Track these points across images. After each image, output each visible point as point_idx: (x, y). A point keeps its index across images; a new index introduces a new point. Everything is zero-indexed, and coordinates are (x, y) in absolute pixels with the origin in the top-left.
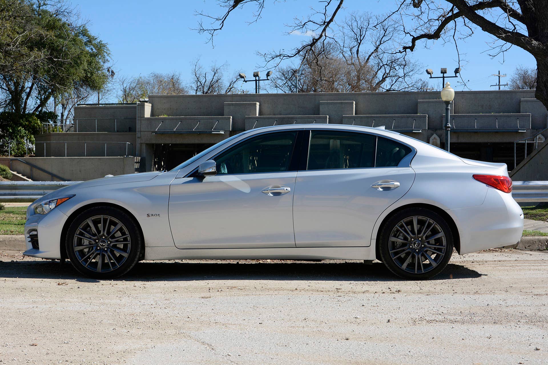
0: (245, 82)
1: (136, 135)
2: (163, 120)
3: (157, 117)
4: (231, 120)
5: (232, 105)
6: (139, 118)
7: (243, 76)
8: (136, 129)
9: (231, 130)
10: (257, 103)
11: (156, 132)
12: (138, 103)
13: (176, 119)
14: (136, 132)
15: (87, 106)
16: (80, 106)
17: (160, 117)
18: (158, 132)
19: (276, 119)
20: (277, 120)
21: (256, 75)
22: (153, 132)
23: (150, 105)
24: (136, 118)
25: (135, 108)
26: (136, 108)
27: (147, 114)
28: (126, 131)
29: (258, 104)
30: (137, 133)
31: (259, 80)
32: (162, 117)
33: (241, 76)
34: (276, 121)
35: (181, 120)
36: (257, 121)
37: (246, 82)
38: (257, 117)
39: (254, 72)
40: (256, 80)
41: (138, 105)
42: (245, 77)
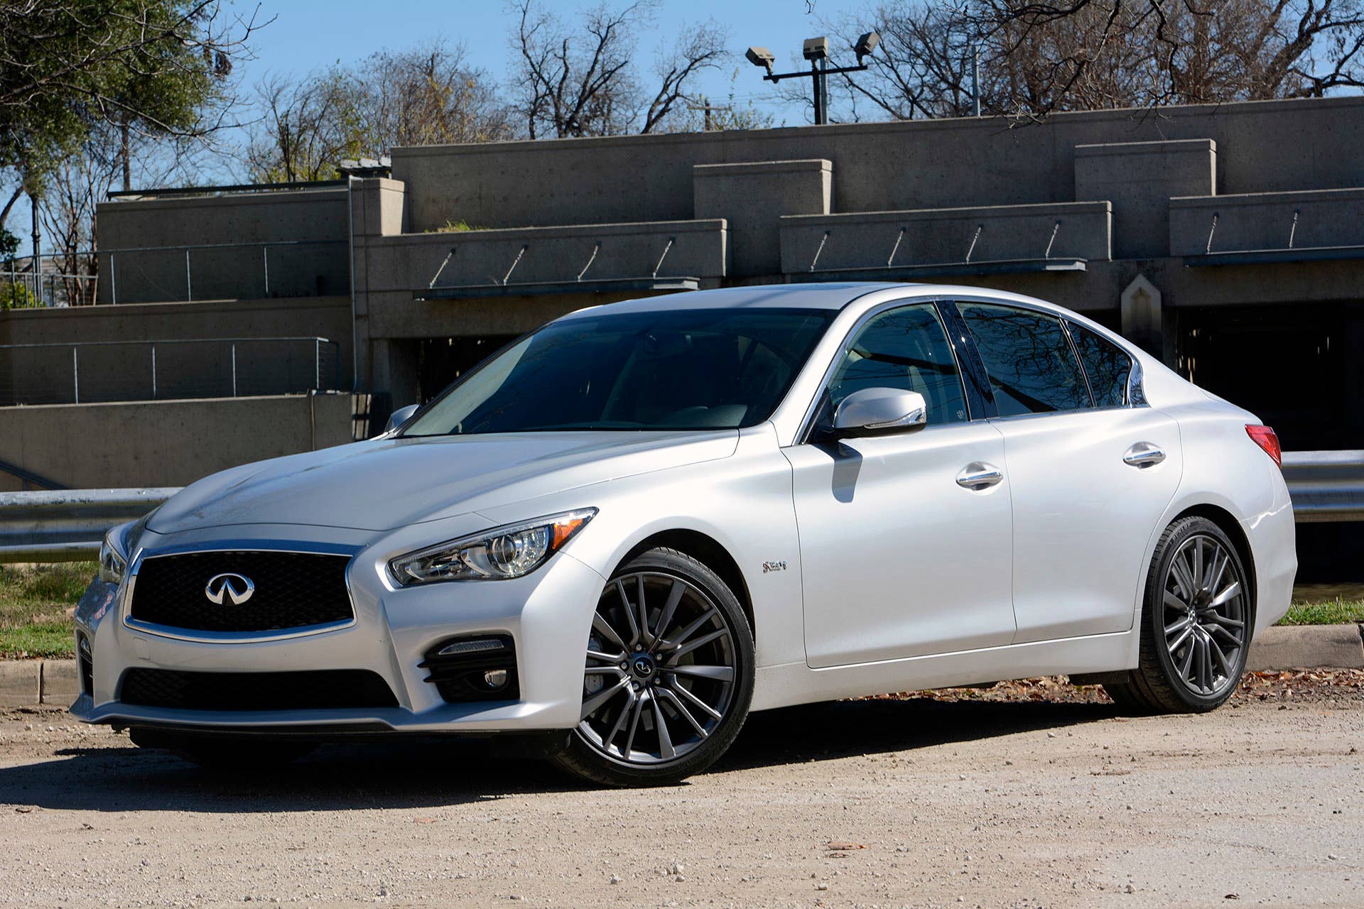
0: (771, 81)
1: (350, 306)
2: (455, 243)
3: (427, 233)
4: (724, 232)
5: (727, 173)
6: (361, 241)
7: (765, 57)
8: (349, 283)
9: (724, 275)
10: (824, 161)
11: (429, 295)
12: (353, 181)
13: (508, 238)
14: (349, 293)
15: (145, 199)
16: (114, 200)
17: (440, 231)
18: (440, 294)
19: (902, 225)
20: (907, 225)
21: (813, 50)
22: (416, 294)
23: (400, 185)
24: (348, 242)
25: (342, 198)
26: (346, 200)
27: (391, 222)
28: (307, 295)
29: (827, 165)
30: (353, 298)
31: (824, 72)
32: (447, 231)
33: (757, 57)
34: (904, 230)
35: (526, 242)
36: (828, 233)
37: (775, 79)
38: (827, 217)
39: (807, 42)
40: (815, 73)
41: (352, 189)
42: (772, 60)
